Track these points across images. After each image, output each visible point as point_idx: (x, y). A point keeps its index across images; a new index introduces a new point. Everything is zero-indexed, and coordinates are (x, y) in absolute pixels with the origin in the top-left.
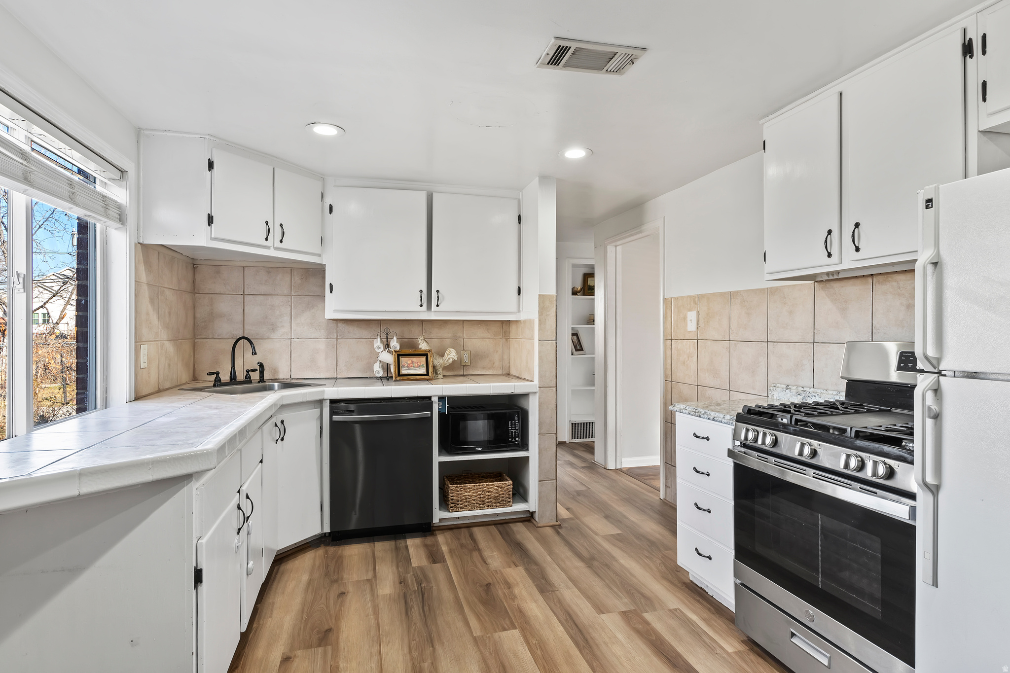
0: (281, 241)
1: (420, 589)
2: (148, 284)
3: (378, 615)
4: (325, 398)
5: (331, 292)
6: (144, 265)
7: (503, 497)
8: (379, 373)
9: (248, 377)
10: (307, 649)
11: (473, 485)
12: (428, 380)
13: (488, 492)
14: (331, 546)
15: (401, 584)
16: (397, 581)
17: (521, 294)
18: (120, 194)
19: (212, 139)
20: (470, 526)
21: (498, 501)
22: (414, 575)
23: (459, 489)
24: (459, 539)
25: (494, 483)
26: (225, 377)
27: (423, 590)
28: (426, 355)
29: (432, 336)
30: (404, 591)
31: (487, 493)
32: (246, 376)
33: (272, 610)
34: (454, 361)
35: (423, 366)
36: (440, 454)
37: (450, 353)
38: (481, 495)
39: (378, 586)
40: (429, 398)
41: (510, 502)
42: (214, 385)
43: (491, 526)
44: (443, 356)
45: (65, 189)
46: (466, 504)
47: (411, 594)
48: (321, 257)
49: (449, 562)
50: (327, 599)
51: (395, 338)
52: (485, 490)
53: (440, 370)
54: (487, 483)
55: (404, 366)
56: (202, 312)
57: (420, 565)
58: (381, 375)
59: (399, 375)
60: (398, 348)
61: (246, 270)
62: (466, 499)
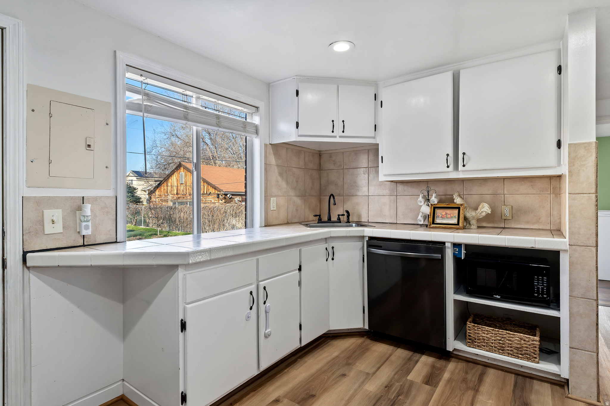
0: (343, 132)
1: (395, 399)
2: (278, 166)
3: (349, 403)
4: (365, 235)
5: (382, 162)
6: (274, 155)
7: (527, 351)
8: (421, 221)
9: (339, 219)
10: (292, 401)
11: (491, 328)
12: (457, 229)
13: (509, 340)
14: (370, 340)
15: (386, 388)
16: (385, 384)
17: (562, 147)
18: (256, 120)
19: (298, 77)
20: (487, 365)
21: (518, 352)
22: (401, 385)
23: (476, 329)
24: (467, 373)
25: (516, 333)
26: (325, 218)
27: (396, 401)
28: (459, 208)
29: (473, 193)
30: (382, 394)
31: (507, 341)
32: (338, 218)
33: (301, 366)
34: (488, 215)
35: (455, 217)
36: (456, 292)
37: (483, 207)
38: (500, 340)
39: (369, 381)
40: (444, 243)
41: (536, 358)
42: (318, 223)
43: (510, 374)
44: (476, 209)
45: (214, 121)
46: (484, 344)
47: (384, 400)
48: (375, 138)
49: (439, 389)
50: (332, 374)
51: (434, 195)
52: (505, 338)
53: (474, 222)
54: (508, 332)
55: (438, 216)
56: (323, 181)
57: (413, 380)
58: (422, 223)
59: (433, 223)
60: (436, 202)
61: (344, 153)
62: (484, 339)
